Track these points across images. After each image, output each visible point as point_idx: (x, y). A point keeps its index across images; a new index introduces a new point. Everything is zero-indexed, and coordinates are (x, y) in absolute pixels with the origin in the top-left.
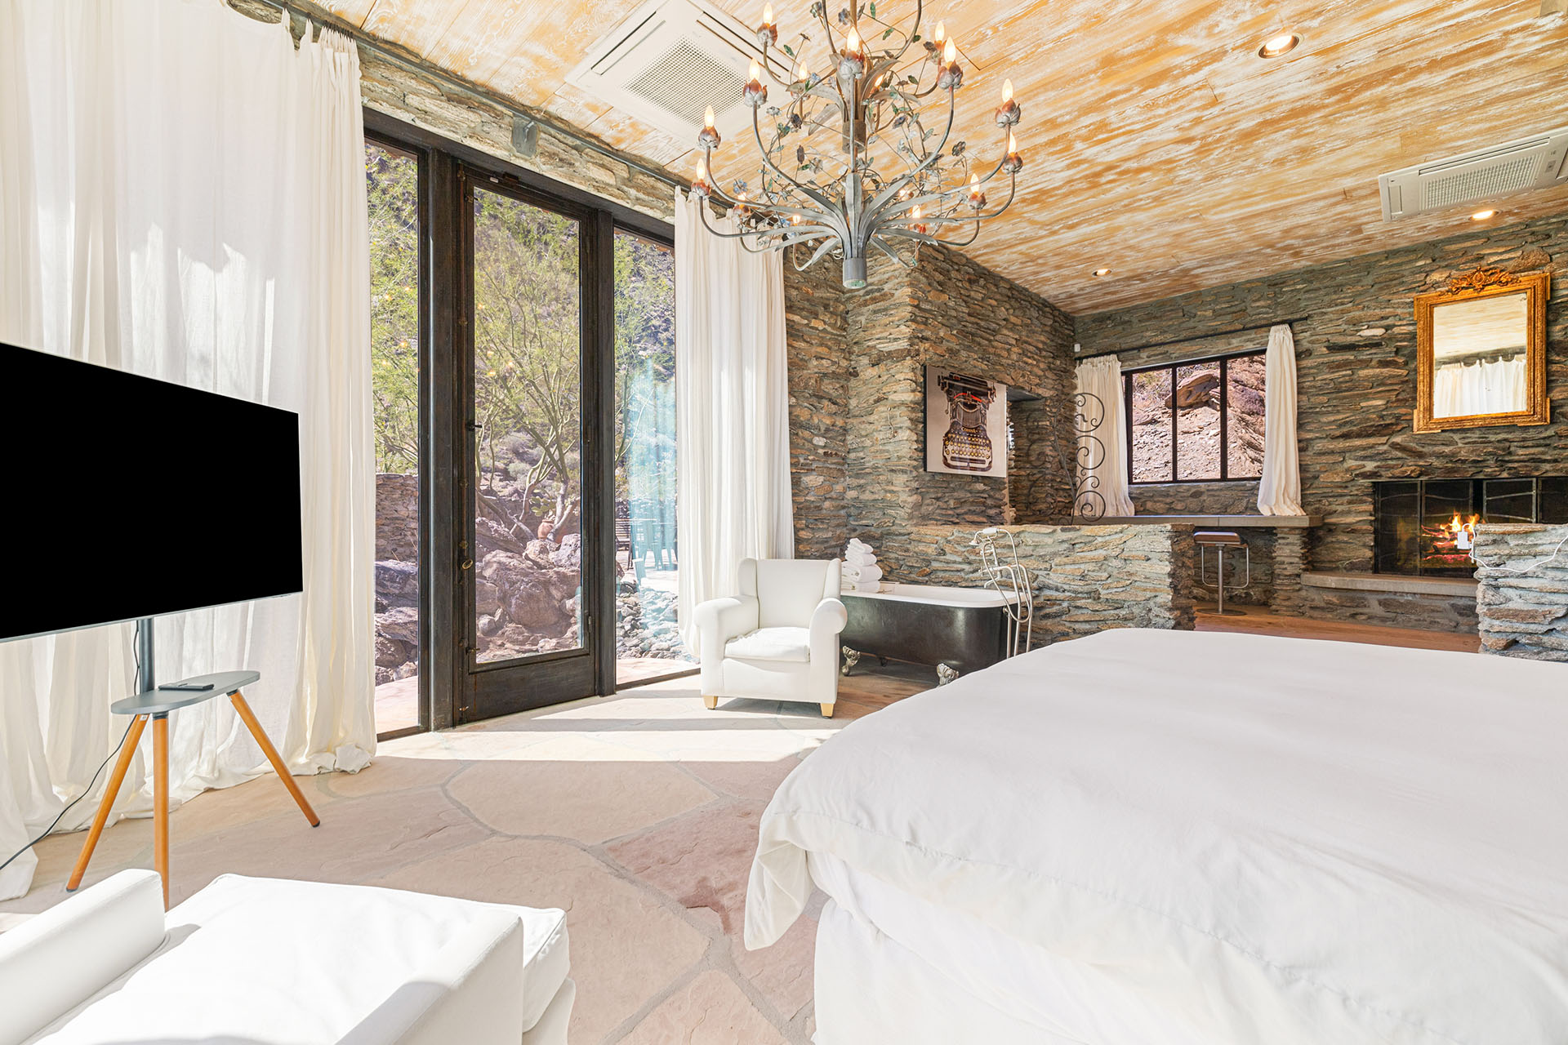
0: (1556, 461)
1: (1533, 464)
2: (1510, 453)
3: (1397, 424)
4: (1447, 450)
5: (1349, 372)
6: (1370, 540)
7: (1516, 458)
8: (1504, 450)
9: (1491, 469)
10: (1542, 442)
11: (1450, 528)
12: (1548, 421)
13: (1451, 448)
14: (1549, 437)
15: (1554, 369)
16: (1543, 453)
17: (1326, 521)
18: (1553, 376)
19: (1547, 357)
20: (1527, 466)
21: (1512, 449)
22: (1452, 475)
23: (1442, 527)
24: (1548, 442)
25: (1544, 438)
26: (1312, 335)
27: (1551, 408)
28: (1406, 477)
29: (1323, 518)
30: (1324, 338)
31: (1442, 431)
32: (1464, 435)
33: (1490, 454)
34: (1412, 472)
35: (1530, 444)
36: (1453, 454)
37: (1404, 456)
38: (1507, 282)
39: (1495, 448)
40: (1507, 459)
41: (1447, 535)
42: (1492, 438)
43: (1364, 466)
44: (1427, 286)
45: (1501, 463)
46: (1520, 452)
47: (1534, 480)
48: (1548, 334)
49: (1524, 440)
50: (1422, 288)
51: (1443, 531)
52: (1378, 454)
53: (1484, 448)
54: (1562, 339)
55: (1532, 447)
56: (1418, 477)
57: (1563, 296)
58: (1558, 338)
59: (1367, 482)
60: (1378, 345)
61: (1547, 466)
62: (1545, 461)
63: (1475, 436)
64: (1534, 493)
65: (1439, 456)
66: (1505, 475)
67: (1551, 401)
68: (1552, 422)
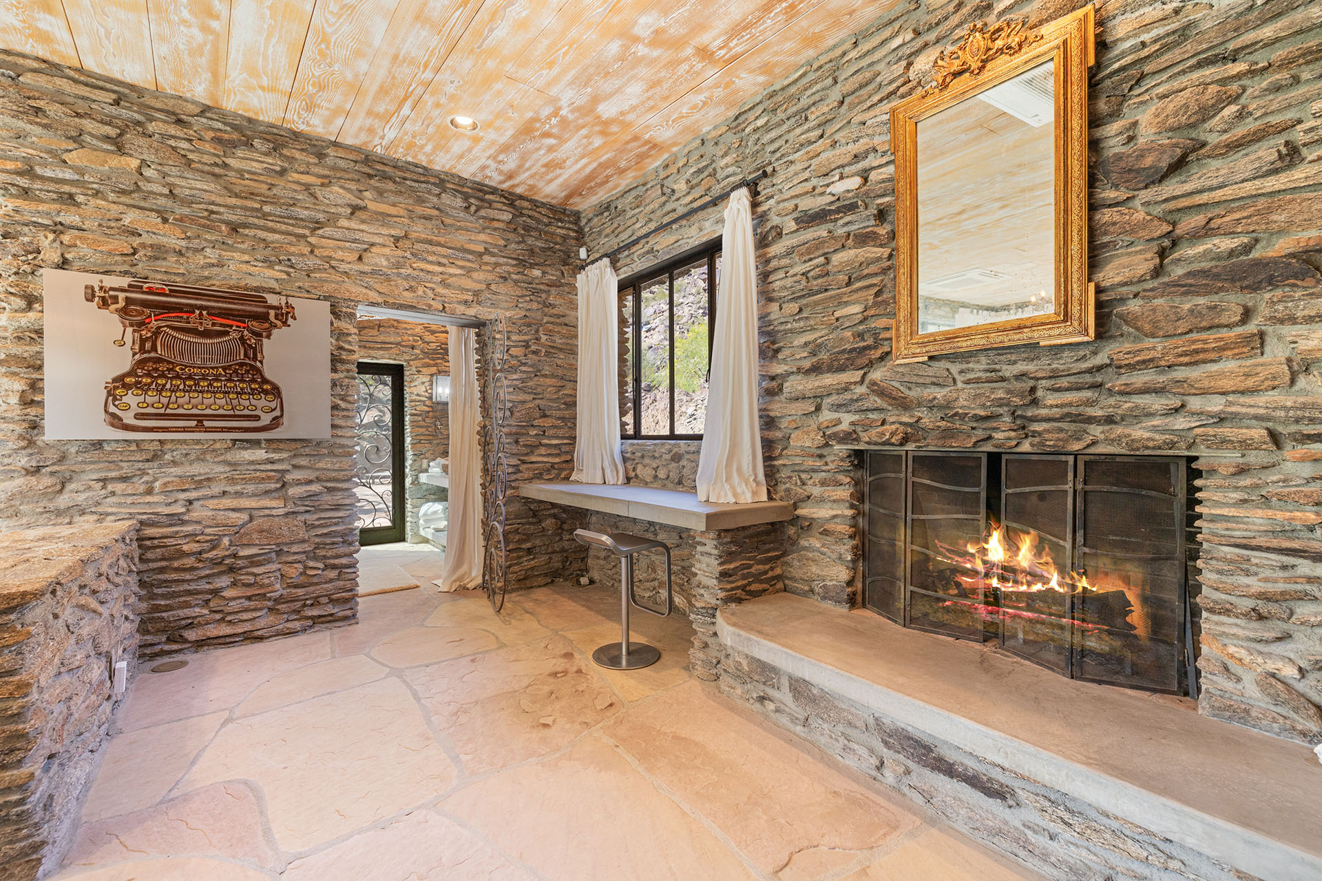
0: (1110, 420)
1: (1073, 427)
2: (1035, 402)
3: (875, 348)
4: (940, 394)
5: (822, 259)
6: (846, 550)
7: (1043, 412)
8: (1021, 395)
9: (1003, 435)
10: (1088, 378)
11: (984, 551)
12: (1092, 331)
13: (945, 391)
14: (1100, 368)
15: (1106, 218)
16: (1090, 403)
17: (799, 512)
18: (1105, 233)
19: (1091, 195)
20: (1061, 430)
21: (1040, 393)
22: (948, 442)
23: (971, 549)
24: (1099, 379)
25: (1089, 371)
26: (778, 203)
27: (1099, 305)
28: (884, 444)
29: (795, 507)
30: (790, 205)
31: (931, 358)
32: (964, 366)
33: (1000, 403)
34: (893, 434)
35: (1064, 382)
36: (947, 405)
37: (885, 405)
38: (1020, 45)
39: (1009, 392)
40: (1029, 414)
41: (980, 567)
42: (1008, 371)
43: (839, 422)
44: (910, 85)
45: (1022, 426)
46: (1052, 399)
47: (1071, 459)
48: (1094, 145)
49: (1054, 375)
50: (902, 90)
51: (973, 555)
52: (853, 401)
53: (993, 390)
54: (1123, 149)
55: (1068, 389)
56: (902, 444)
57: (1123, 55)
58: (1116, 150)
59: (840, 449)
60: (852, 207)
61: (1096, 431)
62: (1090, 420)
63: (979, 367)
64: (1069, 487)
65: (932, 406)
66: (1026, 447)
67: (1099, 290)
68: (1100, 336)
